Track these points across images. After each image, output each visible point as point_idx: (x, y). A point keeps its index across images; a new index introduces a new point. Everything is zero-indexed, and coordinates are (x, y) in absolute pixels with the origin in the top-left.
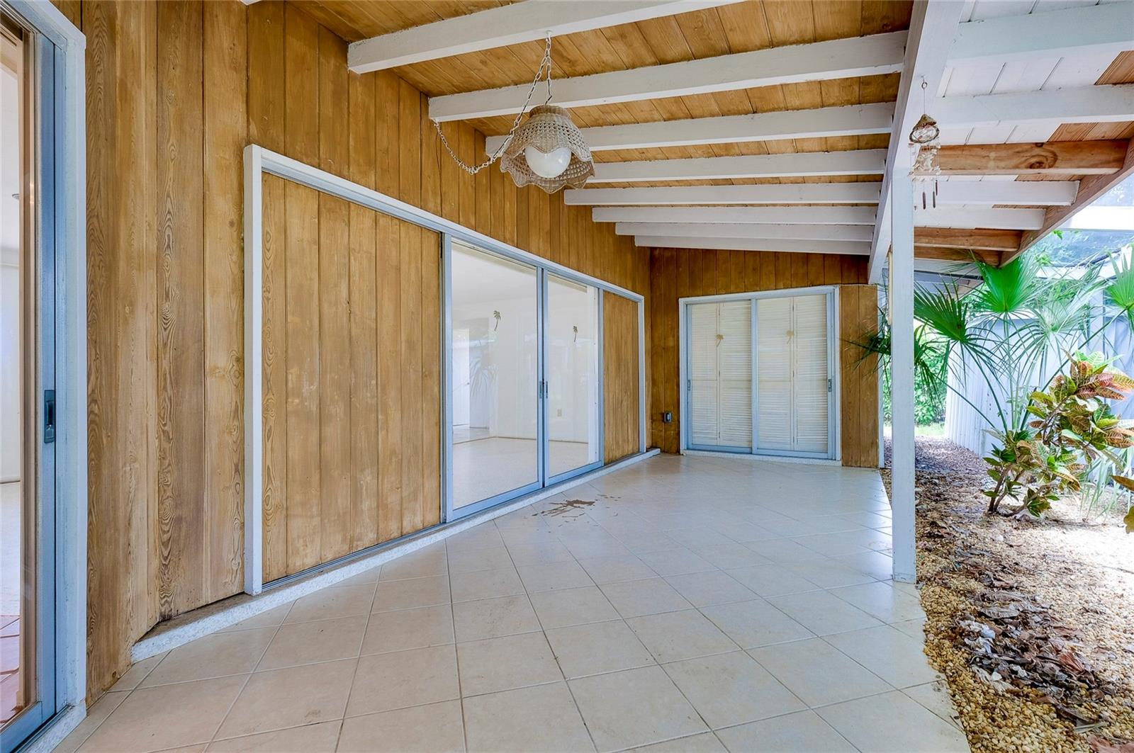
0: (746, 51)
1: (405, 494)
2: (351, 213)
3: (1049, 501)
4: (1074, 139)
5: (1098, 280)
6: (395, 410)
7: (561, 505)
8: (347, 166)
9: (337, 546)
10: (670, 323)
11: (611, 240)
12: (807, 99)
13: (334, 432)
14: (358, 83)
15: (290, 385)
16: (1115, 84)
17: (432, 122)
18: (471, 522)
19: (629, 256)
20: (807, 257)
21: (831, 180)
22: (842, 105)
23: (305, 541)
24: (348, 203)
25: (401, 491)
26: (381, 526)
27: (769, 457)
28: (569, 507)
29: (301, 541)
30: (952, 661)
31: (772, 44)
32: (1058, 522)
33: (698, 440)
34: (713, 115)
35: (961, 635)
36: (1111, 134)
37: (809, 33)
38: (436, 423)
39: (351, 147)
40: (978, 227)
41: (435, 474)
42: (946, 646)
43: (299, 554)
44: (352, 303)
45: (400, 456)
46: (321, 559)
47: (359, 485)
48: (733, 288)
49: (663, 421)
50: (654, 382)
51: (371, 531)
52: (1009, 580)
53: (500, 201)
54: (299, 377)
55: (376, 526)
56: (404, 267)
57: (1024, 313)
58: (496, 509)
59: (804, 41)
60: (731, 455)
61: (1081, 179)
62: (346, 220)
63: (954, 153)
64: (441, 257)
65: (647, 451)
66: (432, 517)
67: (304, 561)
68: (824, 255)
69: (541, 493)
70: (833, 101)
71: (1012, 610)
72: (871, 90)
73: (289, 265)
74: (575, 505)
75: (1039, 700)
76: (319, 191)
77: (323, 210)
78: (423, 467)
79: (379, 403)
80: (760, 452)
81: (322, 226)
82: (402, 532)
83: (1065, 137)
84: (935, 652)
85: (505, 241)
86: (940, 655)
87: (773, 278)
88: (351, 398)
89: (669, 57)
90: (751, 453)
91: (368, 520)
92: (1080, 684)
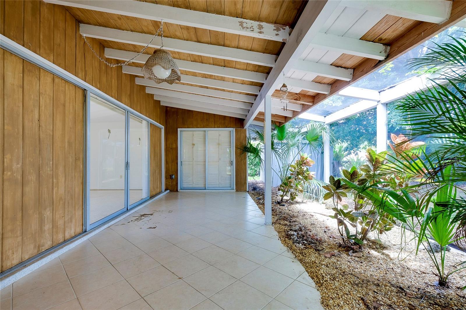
0: (229, 47)
1: (66, 219)
2: (41, 74)
3: (296, 196)
4: (304, 94)
5: (301, 132)
6: (62, 177)
7: (139, 217)
8: (39, 49)
9: (30, 250)
10: (174, 138)
11: (152, 102)
12: (242, 67)
13: (30, 189)
14: (45, 7)
15: (5, 164)
16: (315, 82)
17: (81, 36)
18: (99, 229)
19: (159, 109)
20: (225, 117)
21: (240, 93)
22: (252, 71)
23: (13, 251)
24: (39, 68)
25: (65, 218)
26: (54, 237)
27: (212, 190)
28: (143, 217)
29: (11, 251)
30: (289, 243)
31: (238, 48)
32: (297, 202)
33: (185, 185)
34: (210, 64)
35: (289, 236)
36: (312, 94)
37: (250, 48)
38: (81, 183)
39: (41, 39)
40: (276, 114)
41: (81, 208)
42: (287, 240)
43: (9, 259)
44: (41, 121)
45: (64, 200)
46: (22, 259)
47: (43, 217)
48: (199, 126)
49: (171, 178)
50: (167, 162)
51: (49, 241)
52: (294, 219)
53: (110, 78)
54: (11, 160)
55: (52, 238)
56: (67, 105)
57: (285, 141)
58: (109, 223)
59: (247, 50)
60: (198, 191)
61: (303, 104)
62: (38, 77)
63: (277, 92)
64: (85, 101)
65: (165, 191)
66: (79, 230)
67: (12, 263)
68: (230, 117)
69: (127, 213)
70: (249, 69)
71: (297, 228)
72: (261, 69)
73: (5, 97)
74: (145, 216)
75: (311, 248)
76: (23, 59)
77: (26, 70)
78: (75, 205)
79: (54, 174)
80: (208, 188)
81: (25, 78)
82: (64, 239)
83: (303, 93)
84: (285, 243)
85: (112, 97)
86: (286, 243)
87: (213, 123)
88: (39, 171)
89: (202, 41)
90: (205, 189)
91: (48, 235)
92: (316, 242)
